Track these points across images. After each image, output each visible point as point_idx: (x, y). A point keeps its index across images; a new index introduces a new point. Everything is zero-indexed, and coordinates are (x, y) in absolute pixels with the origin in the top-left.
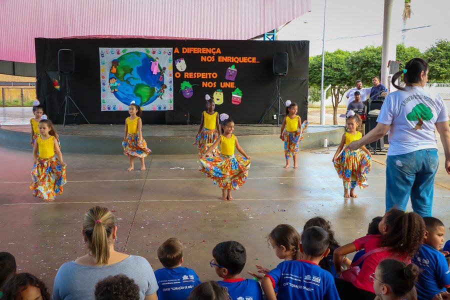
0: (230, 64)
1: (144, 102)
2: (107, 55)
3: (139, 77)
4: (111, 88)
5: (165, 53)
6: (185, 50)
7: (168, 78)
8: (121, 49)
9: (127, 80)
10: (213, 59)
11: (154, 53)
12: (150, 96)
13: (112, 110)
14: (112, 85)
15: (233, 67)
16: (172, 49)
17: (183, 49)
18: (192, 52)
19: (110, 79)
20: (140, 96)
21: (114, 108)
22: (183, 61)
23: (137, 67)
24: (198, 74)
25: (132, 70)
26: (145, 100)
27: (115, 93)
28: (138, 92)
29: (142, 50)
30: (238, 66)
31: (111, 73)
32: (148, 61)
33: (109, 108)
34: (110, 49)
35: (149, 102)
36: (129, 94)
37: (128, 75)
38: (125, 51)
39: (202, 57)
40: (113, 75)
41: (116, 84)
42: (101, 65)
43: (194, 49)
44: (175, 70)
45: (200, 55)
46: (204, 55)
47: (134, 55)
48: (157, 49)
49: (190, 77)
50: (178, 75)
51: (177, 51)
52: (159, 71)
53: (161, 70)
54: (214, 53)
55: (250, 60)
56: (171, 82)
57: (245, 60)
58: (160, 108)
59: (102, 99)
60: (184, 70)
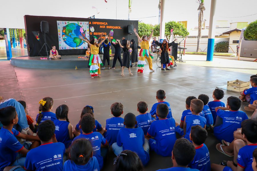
0: (111, 29)
1: (78, 45)
2: (61, 25)
3: (75, 35)
4: (63, 39)
5: (85, 24)
6: (93, 23)
7: (87, 35)
8: (67, 22)
9: (70, 36)
10: (104, 27)
11: (81, 24)
12: (80, 43)
13: (64, 49)
14: (63, 38)
15: (112, 30)
16: (88, 22)
17: (93, 22)
18: (96, 24)
19: (63, 35)
20: (76, 43)
21: (65, 48)
22: (93, 28)
23: (74, 30)
24: (99, 33)
25: (72, 31)
26: (78, 44)
27: (65, 41)
28: (75, 41)
29: (76, 22)
30: (114, 30)
31: (63, 32)
32: (79, 27)
33: (63, 48)
34: (62, 21)
35: (80, 45)
36: (71, 42)
37: (70, 34)
38: (69, 22)
39: (100, 26)
40: (64, 34)
41: (65, 37)
42: (58, 29)
43: (97, 22)
44: (90, 31)
45: (99, 25)
46: (101, 25)
47: (73, 25)
48: (82, 22)
49: (96, 34)
50: (91, 34)
51: (90, 23)
52: (84, 32)
53: (84, 31)
54: (105, 24)
55: (118, 28)
56: (88, 37)
57: (116, 27)
58: (84, 48)
59: (59, 44)
60: (93, 31)
